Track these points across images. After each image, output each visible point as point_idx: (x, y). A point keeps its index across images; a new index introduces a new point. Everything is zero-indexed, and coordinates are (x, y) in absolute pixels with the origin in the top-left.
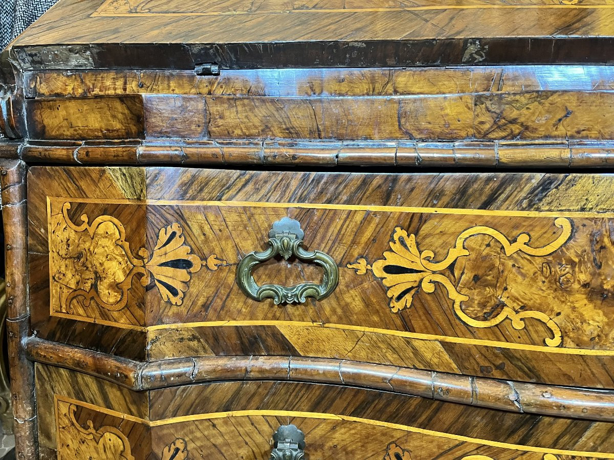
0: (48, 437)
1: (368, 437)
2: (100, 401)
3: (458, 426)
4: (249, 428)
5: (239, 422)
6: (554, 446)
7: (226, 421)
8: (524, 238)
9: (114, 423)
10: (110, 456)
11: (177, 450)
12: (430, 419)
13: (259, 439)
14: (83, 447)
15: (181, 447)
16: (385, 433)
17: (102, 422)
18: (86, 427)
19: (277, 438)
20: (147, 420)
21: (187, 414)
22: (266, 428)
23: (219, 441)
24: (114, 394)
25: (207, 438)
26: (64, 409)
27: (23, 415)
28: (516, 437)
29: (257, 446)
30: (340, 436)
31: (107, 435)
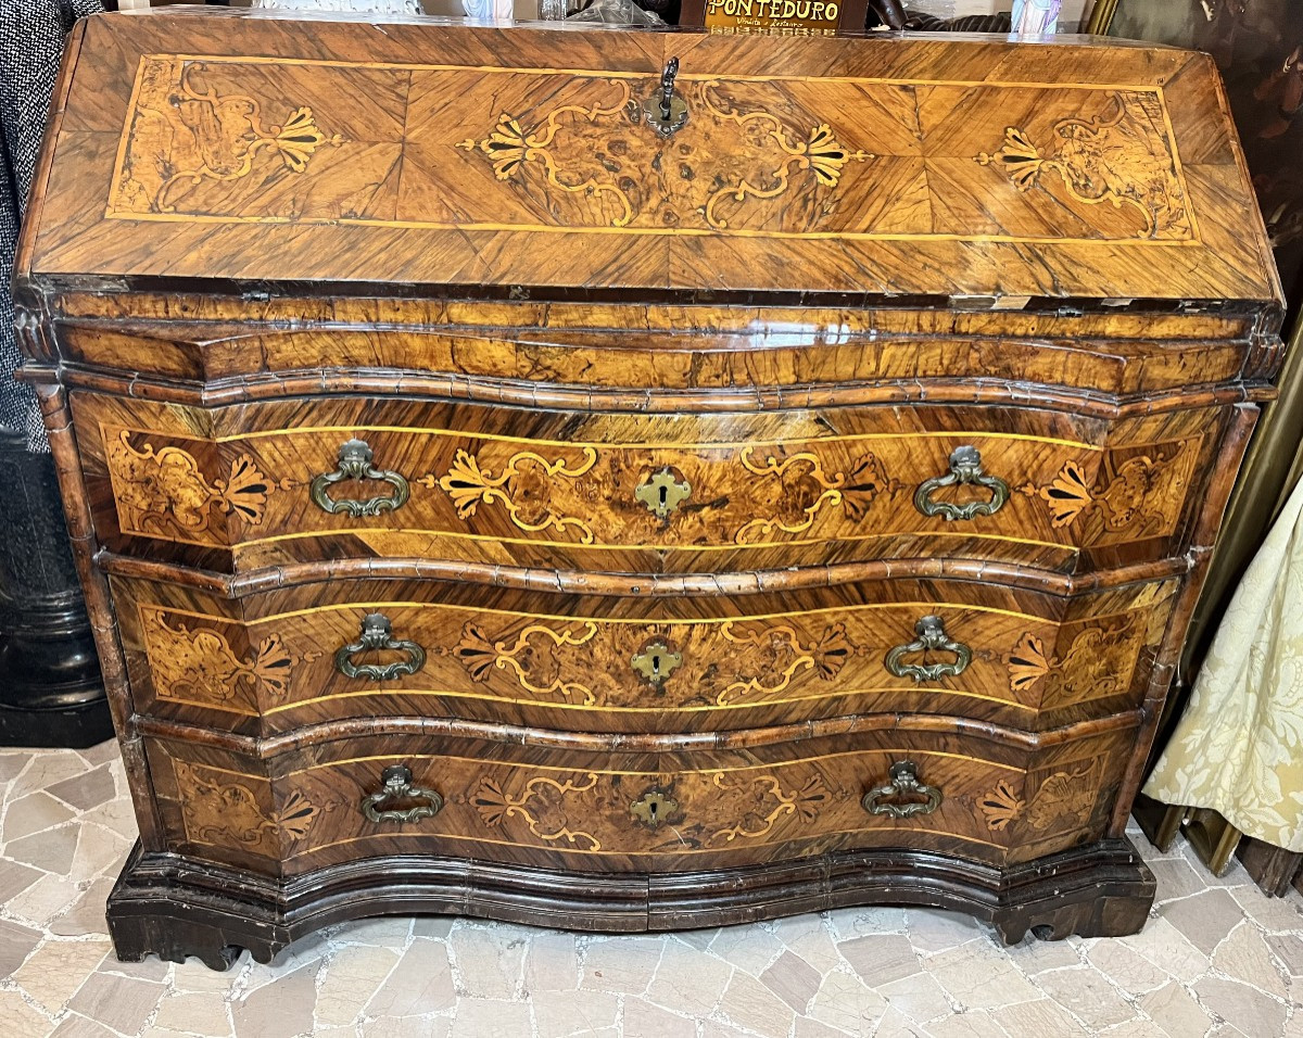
0: (135, 641)
1: (447, 619)
2: (191, 607)
3: (518, 606)
4: (338, 619)
5: (327, 615)
6: (592, 616)
7: (315, 616)
8: (560, 463)
9: (208, 625)
10: (207, 651)
11: (273, 643)
12: (497, 601)
13: (348, 627)
14: (177, 647)
15: (276, 639)
16: (461, 614)
17: (193, 625)
18: (177, 629)
19: (365, 625)
20: (242, 622)
21: (278, 613)
22: (353, 618)
23: (311, 632)
24: (204, 602)
25: (299, 630)
26: (151, 616)
27: (103, 624)
28: (564, 611)
29: (347, 632)
30: (422, 620)
31: (202, 635)
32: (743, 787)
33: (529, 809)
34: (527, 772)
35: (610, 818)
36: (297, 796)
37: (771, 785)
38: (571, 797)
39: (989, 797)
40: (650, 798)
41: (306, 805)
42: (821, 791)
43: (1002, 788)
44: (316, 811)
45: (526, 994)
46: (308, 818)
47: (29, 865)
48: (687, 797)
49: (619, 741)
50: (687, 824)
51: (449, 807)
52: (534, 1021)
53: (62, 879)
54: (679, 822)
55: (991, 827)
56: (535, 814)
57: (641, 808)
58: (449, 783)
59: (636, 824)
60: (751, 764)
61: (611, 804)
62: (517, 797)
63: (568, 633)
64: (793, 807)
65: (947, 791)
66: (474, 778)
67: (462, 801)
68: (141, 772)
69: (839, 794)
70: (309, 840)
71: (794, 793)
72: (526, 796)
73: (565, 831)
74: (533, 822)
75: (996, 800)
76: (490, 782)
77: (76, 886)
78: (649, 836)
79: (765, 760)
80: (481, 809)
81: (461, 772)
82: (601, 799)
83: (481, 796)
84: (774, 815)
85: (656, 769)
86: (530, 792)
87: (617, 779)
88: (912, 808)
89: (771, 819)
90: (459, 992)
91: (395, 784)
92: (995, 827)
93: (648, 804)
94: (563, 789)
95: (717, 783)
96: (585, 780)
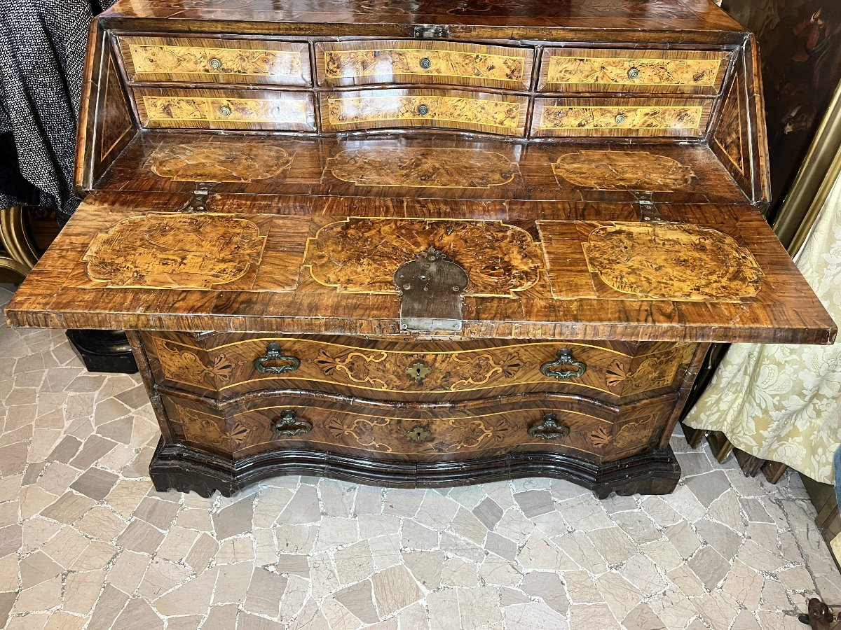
0: (152, 353)
1: (310, 346)
2: (178, 340)
3: (347, 343)
4: (254, 345)
5: (248, 344)
6: (385, 349)
7: (242, 344)
9: (188, 349)
10: (189, 361)
11: (221, 358)
12: (335, 341)
13: (260, 349)
14: (173, 357)
15: (223, 356)
16: (317, 345)
17: (181, 349)
18: (172, 349)
19: (269, 349)
20: (205, 350)
21: (223, 344)
22: (262, 345)
23: (241, 352)
24: (185, 339)
25: (234, 352)
26: (159, 343)
27: (136, 345)
28: (370, 346)
29: (259, 351)
30: (297, 347)
31: (186, 354)
32: (465, 426)
33: (356, 432)
34: (354, 416)
35: (396, 438)
36: (238, 425)
37: (480, 425)
38: (377, 428)
39: (594, 433)
40: (416, 431)
41: (243, 428)
42: (506, 427)
43: (601, 430)
44: (248, 431)
45: (355, 516)
46: (245, 434)
47: (109, 439)
48: (436, 430)
49: (400, 405)
50: (436, 442)
51: (316, 429)
52: (358, 529)
53: (126, 447)
54: (432, 440)
55: (594, 446)
56: (359, 434)
57: (413, 434)
58: (315, 419)
59: (410, 441)
60: (469, 415)
61: (397, 432)
62: (349, 427)
63: (372, 357)
64: (491, 434)
65: (572, 428)
66: (328, 417)
67: (322, 426)
68: (160, 410)
69: (516, 428)
70: (246, 444)
71: (492, 428)
72: (354, 426)
73: (374, 442)
74: (358, 438)
75: (597, 434)
76: (336, 420)
77: (134, 451)
78: (416, 446)
79: (476, 415)
80: (331, 430)
81: (321, 414)
82: (392, 430)
83: (331, 425)
84: (481, 438)
85: (419, 418)
86: (356, 425)
87: (399, 421)
88: (553, 435)
89: (480, 439)
90: (322, 514)
91: (288, 420)
92: (596, 446)
93: (415, 433)
94: (372, 425)
95: (451, 424)
96: (383, 421)
